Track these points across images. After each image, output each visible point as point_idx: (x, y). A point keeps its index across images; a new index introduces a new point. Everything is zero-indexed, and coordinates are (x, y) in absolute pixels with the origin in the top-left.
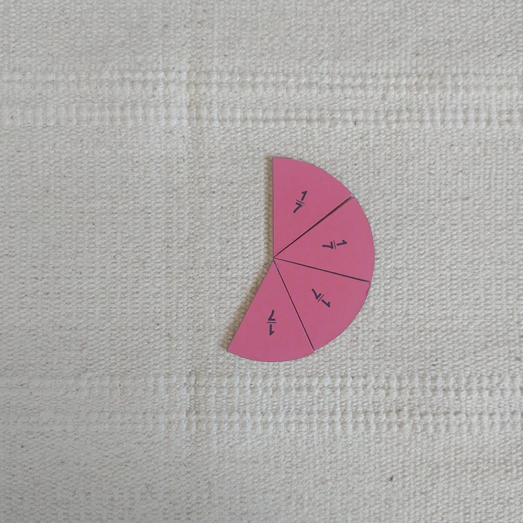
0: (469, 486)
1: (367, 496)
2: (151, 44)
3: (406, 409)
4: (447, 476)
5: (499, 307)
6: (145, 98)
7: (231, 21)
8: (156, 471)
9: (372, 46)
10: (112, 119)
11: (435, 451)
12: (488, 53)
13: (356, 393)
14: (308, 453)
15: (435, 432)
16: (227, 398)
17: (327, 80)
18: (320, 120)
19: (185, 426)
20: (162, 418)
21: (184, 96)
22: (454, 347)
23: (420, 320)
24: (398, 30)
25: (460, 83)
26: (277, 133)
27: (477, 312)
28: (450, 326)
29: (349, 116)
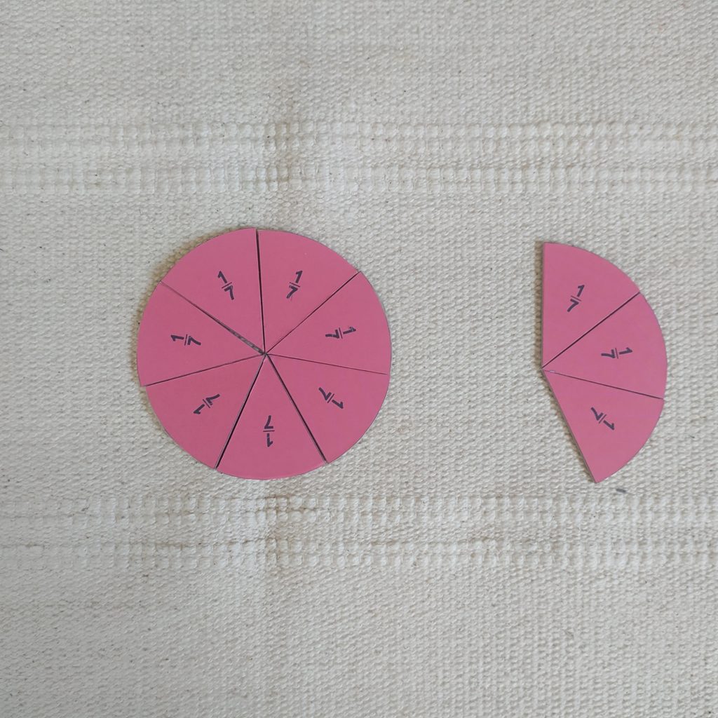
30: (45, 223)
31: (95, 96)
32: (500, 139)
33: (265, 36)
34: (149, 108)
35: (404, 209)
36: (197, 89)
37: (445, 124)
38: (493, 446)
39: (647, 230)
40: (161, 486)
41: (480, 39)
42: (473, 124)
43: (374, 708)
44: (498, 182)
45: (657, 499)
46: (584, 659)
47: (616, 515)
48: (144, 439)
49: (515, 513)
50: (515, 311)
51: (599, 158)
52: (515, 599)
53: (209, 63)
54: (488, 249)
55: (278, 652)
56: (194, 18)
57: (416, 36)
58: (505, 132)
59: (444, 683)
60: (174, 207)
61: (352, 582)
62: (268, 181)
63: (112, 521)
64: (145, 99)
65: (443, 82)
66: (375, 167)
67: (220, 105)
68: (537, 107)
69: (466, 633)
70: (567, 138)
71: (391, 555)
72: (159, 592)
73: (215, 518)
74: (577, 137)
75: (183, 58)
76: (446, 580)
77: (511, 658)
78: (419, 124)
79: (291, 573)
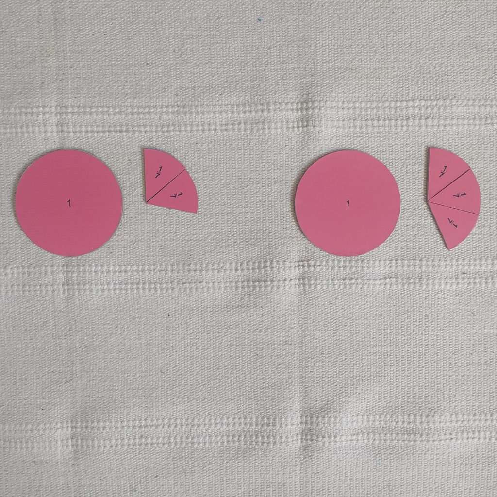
0: (209, 319)
1: (156, 325)
2: (35, 93)
3: (176, 281)
4: (197, 315)
5: (223, 228)
6: (33, 122)
7: (78, 79)
8: (48, 315)
9: (153, 91)
10: (17, 133)
11: (191, 302)
12: (214, 93)
13: (150, 273)
14: (126, 305)
15: (190, 292)
16: (82, 277)
17: (130, 110)
18: (127, 131)
19: (62, 292)
20: (49, 288)
21: (54, 119)
22: (200, 249)
23: (182, 235)
24: (167, 82)
25: (199, 110)
26: (105, 138)
27: (212, 231)
28: (198, 238)
29: (142, 129)
30: (204, 147)
31: (224, 92)
32: (397, 107)
33: (296, 65)
34: (247, 97)
35: (355, 138)
36: (268, 88)
37: (373, 101)
38: (394, 239)
39: (459, 145)
40: (254, 257)
41: (388, 64)
42: (385, 101)
43: (344, 349)
44: (396, 126)
45: (464, 260)
46: (432, 327)
47: (446, 267)
48: (246, 238)
49: (403, 267)
50: (403, 181)
51: (439, 115)
52: (403, 303)
53: (272, 77)
54: (391, 155)
55: (304, 326)
56: (266, 57)
57: (361, 63)
58: (399, 104)
59: (373, 338)
60: (258, 139)
61: (335, 296)
62: (298, 127)
63: (234, 272)
64: (246, 93)
65: (372, 83)
66: (343, 120)
67: (278, 95)
68: (412, 93)
69: (382, 317)
70: (425, 106)
71: (351, 284)
72: (255, 300)
73: (278, 269)
74: (430, 106)
75: (261, 75)
76: (374, 295)
77: (401, 327)
78: (361, 102)
79: (309, 293)
